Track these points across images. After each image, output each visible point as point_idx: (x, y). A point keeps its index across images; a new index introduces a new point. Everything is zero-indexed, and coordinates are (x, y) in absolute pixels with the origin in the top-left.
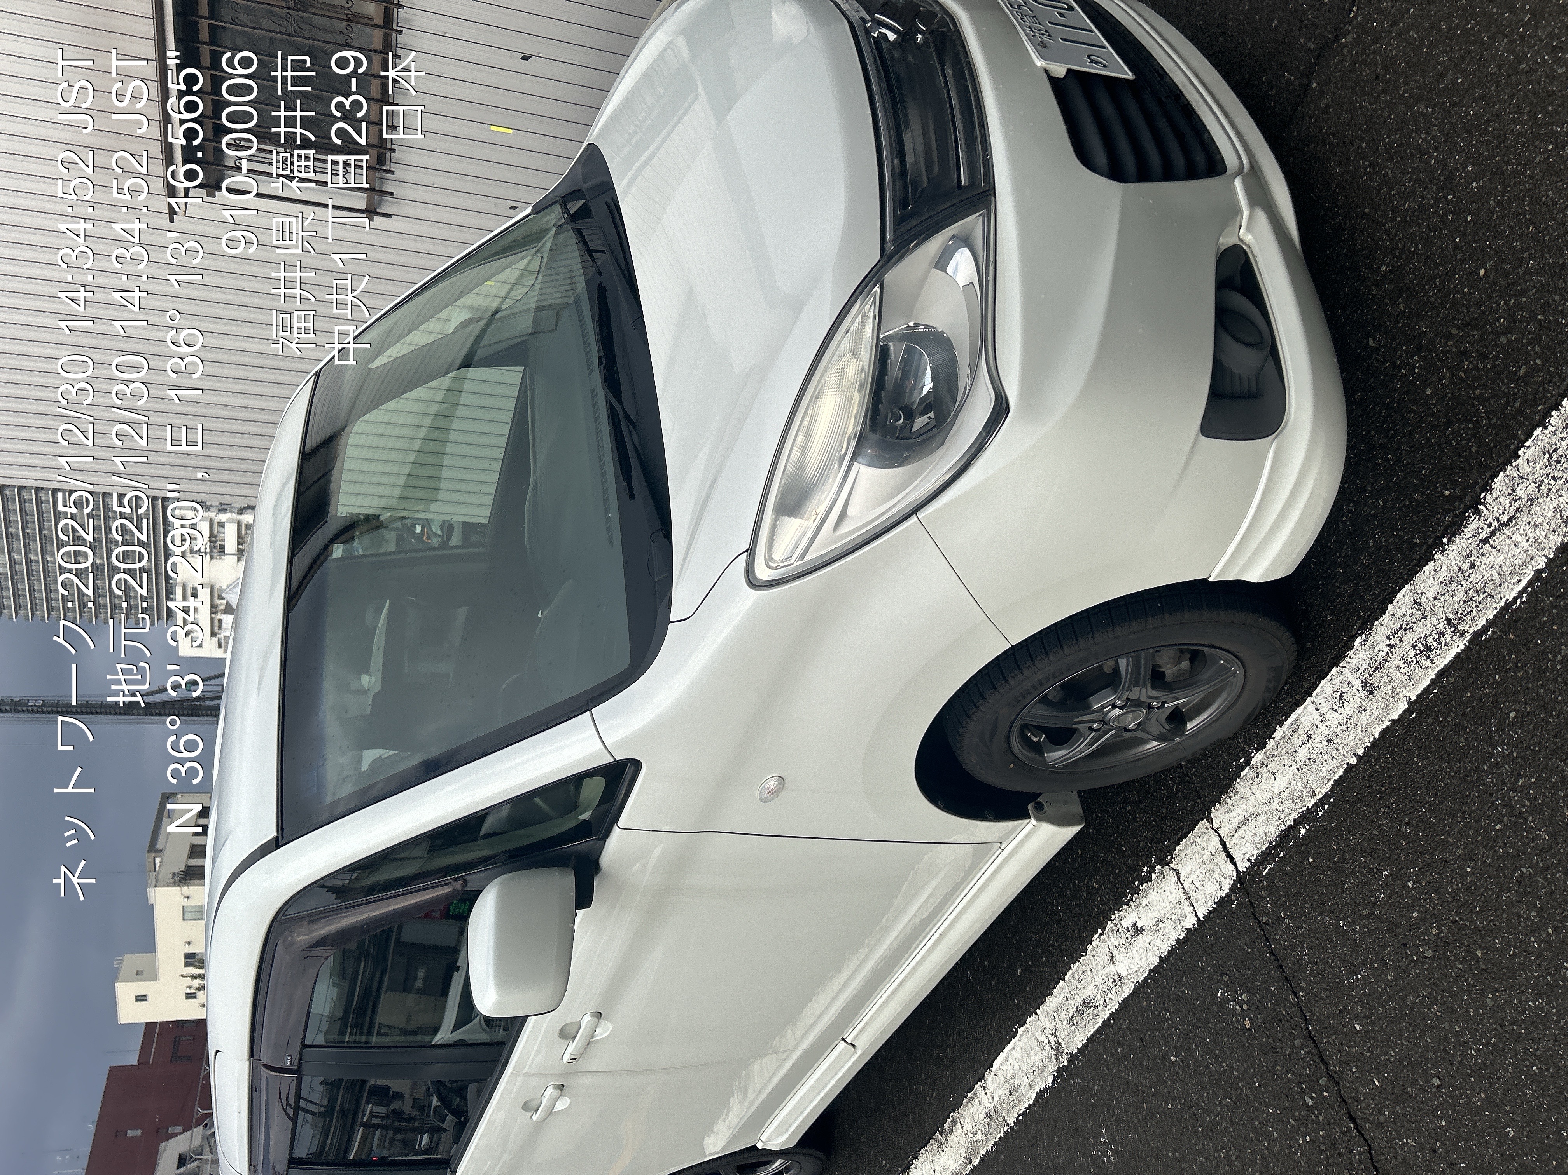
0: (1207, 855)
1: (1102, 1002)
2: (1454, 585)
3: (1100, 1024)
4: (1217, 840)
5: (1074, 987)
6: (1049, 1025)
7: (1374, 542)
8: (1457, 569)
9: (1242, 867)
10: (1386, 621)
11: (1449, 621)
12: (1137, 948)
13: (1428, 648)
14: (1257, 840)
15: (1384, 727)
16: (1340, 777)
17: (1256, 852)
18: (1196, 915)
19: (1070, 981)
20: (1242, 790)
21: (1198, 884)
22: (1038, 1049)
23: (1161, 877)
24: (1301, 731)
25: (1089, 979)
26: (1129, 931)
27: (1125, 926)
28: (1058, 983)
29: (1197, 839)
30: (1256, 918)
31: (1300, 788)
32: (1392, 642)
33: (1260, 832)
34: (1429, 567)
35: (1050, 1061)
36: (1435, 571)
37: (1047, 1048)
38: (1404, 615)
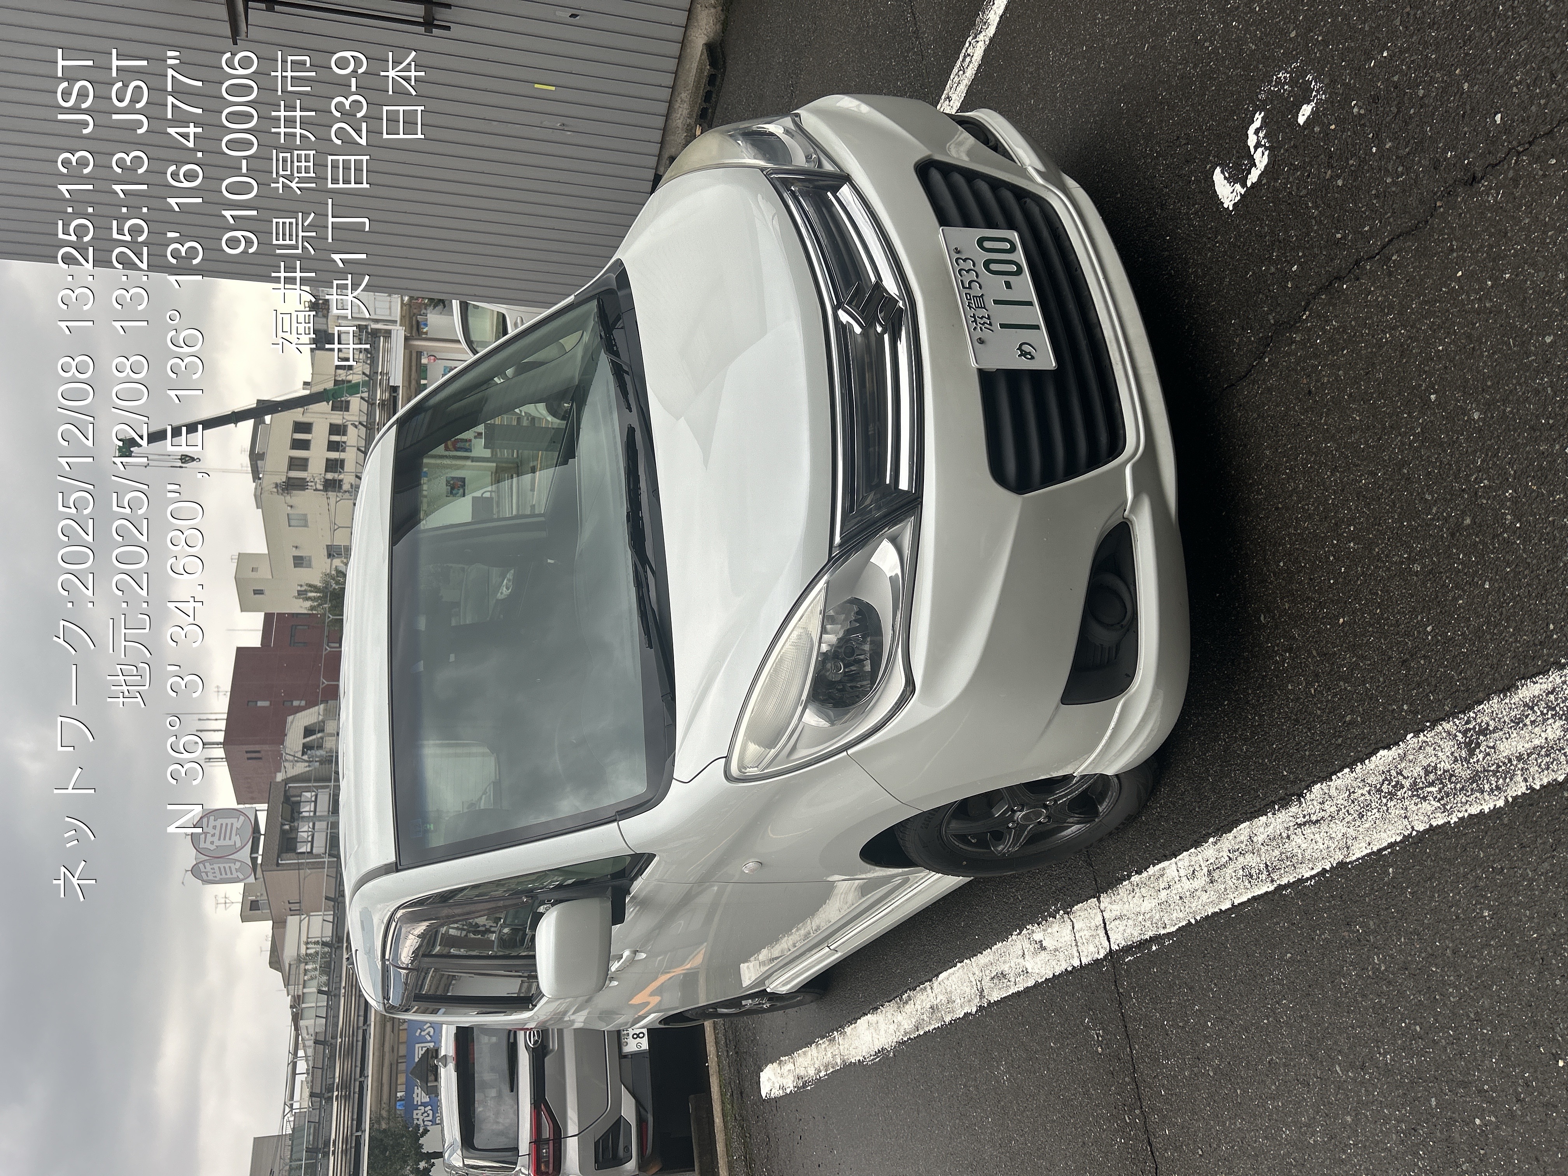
0: (1094, 923)
1: (1012, 979)
2: (1275, 843)
3: (1010, 993)
4: (1101, 919)
5: (997, 958)
6: (978, 972)
7: (1235, 775)
8: (1279, 833)
9: (1115, 947)
10: (1230, 838)
11: (1267, 866)
12: (1040, 959)
13: (1251, 877)
14: (1126, 935)
15: (1215, 910)
16: (1183, 926)
17: (1123, 943)
18: (1080, 960)
19: (995, 952)
20: (1122, 894)
21: (1084, 941)
22: (969, 984)
23: (1062, 920)
24: (1165, 878)
25: (1007, 959)
26: (1036, 944)
27: (1035, 939)
28: (987, 948)
29: (1089, 909)
30: (1116, 986)
31: (1157, 917)
32: (1231, 856)
33: (1128, 931)
34: (1263, 819)
35: (976, 998)
36: (1266, 824)
37: (975, 987)
38: (1242, 842)
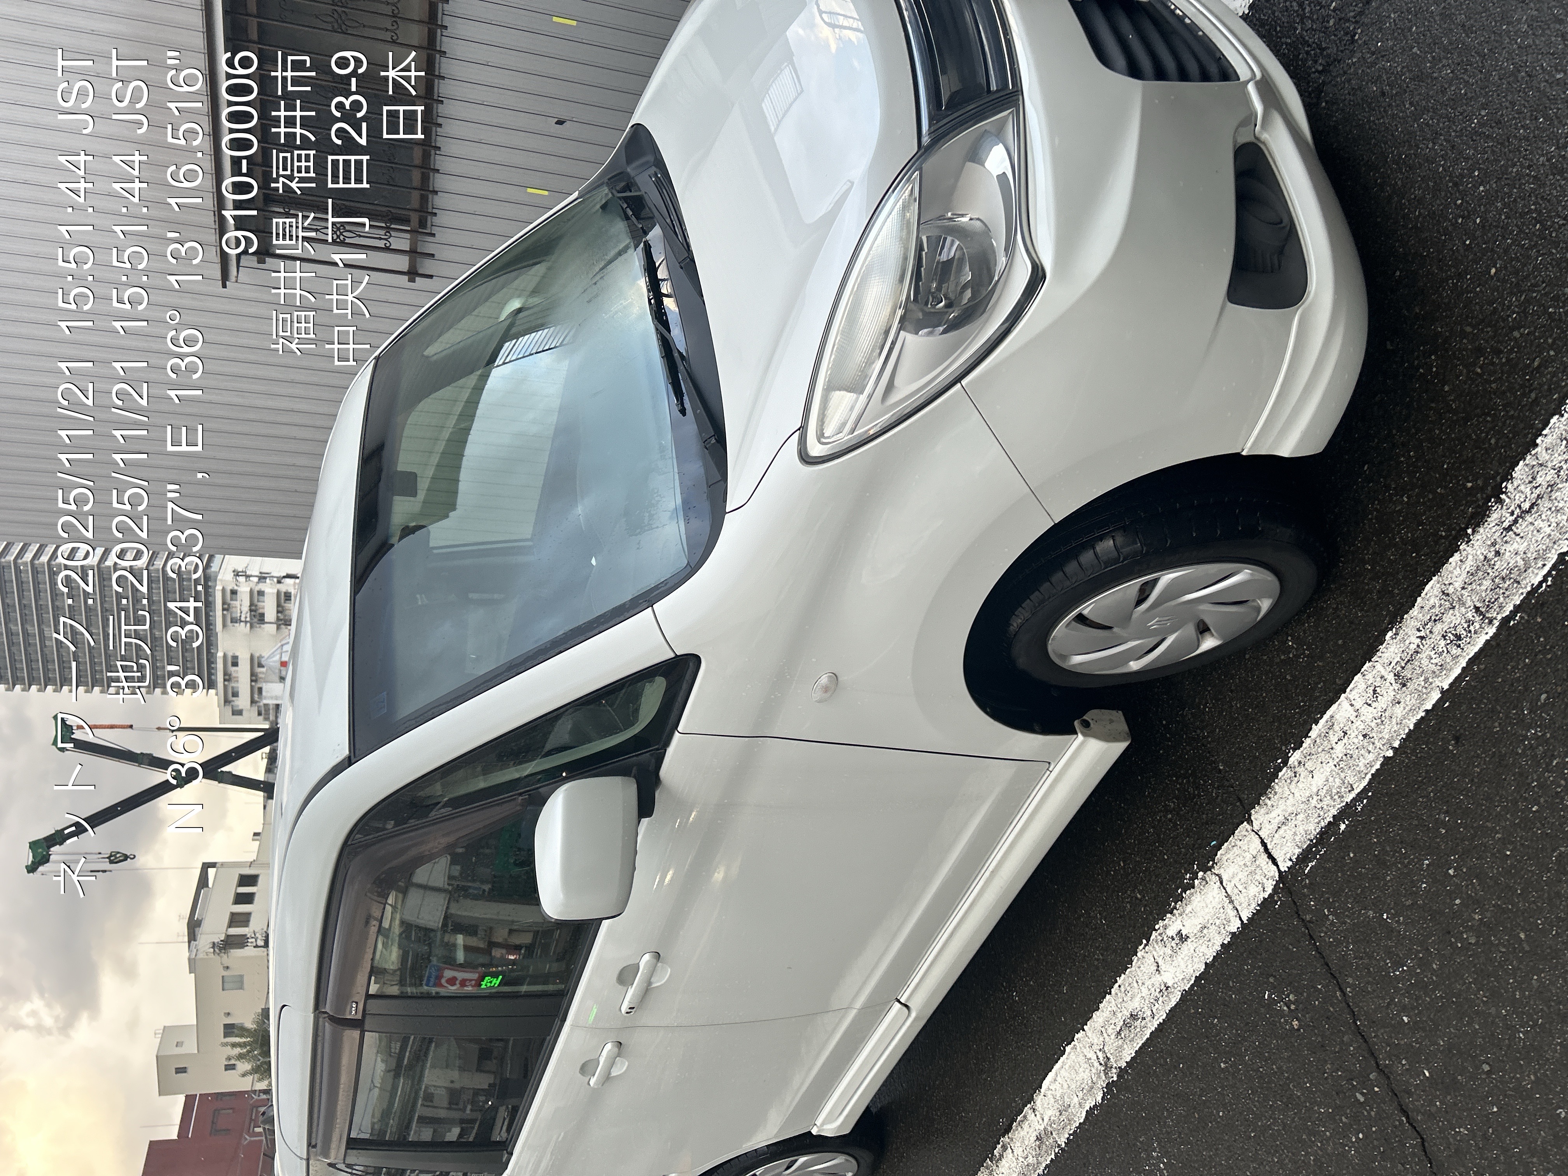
0: (1248, 856)
1: (1149, 1013)
2: (1480, 574)
3: (1148, 1036)
4: (1258, 841)
5: (1121, 1000)
6: (1097, 1040)
7: (1401, 538)
8: (1482, 558)
9: (1284, 866)
10: (1415, 613)
11: (1477, 609)
12: (1182, 956)
13: (1459, 637)
14: (1297, 838)
15: (1419, 717)
16: (1377, 770)
17: (1297, 851)
18: (1240, 918)
19: (1116, 994)
20: (1280, 790)
21: (1241, 888)
22: (1087, 1066)
23: (1204, 883)
24: (1336, 728)
25: (1136, 991)
26: (1173, 939)
27: (1170, 935)
28: (1105, 997)
29: (1238, 843)
30: (1299, 917)
31: (1338, 783)
32: (1422, 634)
33: (1301, 830)
34: (1455, 558)
35: (1099, 1077)
36: (1461, 561)
37: (1096, 1064)
38: (1434, 607)
